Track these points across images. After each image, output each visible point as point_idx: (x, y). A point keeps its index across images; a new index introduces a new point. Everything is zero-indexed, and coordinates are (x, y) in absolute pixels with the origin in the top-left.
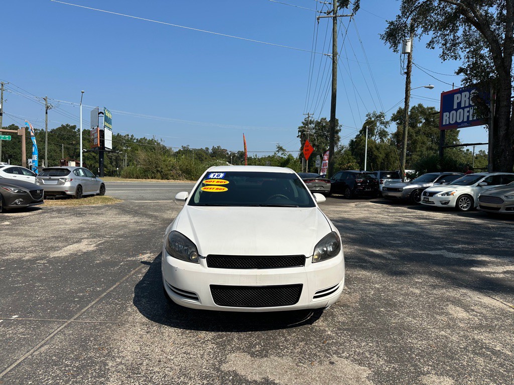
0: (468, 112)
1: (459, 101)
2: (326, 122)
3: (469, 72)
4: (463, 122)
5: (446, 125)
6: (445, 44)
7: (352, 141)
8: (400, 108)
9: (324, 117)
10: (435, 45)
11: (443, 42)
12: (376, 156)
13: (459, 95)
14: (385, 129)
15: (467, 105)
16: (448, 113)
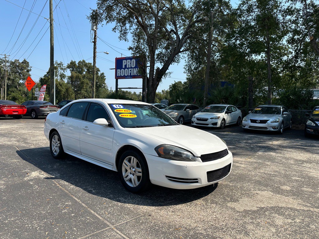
0: (131, 71)
1: (125, 64)
2: (19, 63)
3: (134, 50)
4: (128, 76)
5: (119, 76)
6: (121, 31)
7: (41, 79)
8: (72, 61)
9: (17, 59)
10: (116, 30)
11: (120, 30)
12: (60, 90)
13: (125, 61)
14: (64, 73)
15: (130, 67)
16: (119, 70)
